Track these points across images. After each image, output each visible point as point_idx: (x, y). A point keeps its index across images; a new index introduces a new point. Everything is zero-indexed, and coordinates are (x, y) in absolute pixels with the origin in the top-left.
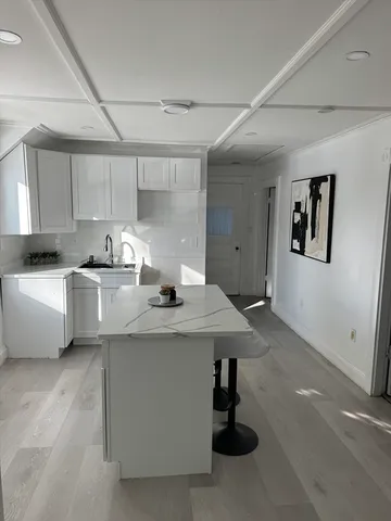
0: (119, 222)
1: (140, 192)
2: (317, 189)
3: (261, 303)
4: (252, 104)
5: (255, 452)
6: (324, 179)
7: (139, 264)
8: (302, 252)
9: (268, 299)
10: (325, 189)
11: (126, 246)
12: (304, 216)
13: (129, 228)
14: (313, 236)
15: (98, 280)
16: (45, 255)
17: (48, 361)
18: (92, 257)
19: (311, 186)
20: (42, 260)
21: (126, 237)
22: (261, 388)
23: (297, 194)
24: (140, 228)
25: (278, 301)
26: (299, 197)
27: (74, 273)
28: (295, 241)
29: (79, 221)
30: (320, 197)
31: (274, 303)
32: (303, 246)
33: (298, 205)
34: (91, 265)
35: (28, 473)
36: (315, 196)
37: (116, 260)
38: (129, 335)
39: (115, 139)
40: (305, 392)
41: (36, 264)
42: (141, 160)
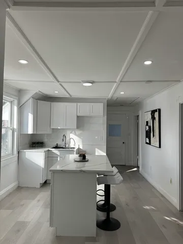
0: (69, 129)
1: (78, 117)
2: (154, 115)
3: (135, 169)
4: (117, 81)
5: (117, 230)
6: (156, 111)
7: (77, 147)
8: (150, 144)
9: (138, 167)
10: (156, 115)
11: (72, 140)
12: (150, 127)
13: (73, 132)
14: (153, 136)
15: (58, 154)
16: (38, 143)
17: (35, 188)
18: (57, 144)
19: (151, 114)
20: (37, 145)
21: (72, 136)
22: (127, 204)
24: (78, 132)
25: (142, 168)
26: (147, 119)
27: (49, 150)
28: (147, 139)
29: (53, 129)
30: (155, 118)
31: (140, 169)
32: (150, 141)
33: (147, 122)
34: (56, 147)
35: (19, 231)
36: (153, 118)
37: (67, 146)
38: (62, 170)
39: (68, 96)
40: (148, 207)
41: (34, 147)
42: (79, 104)
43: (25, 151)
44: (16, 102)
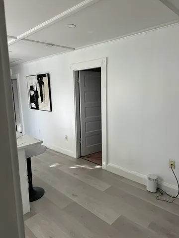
2: (41, 80)
4: (18, 37)
6: (44, 75)
8: (37, 108)
10: (45, 80)
12: (36, 92)
14: (42, 100)
19: (38, 78)
23: (30, 82)
26: (32, 83)
28: (33, 104)
30: (43, 83)
33: (32, 88)
36: (41, 83)
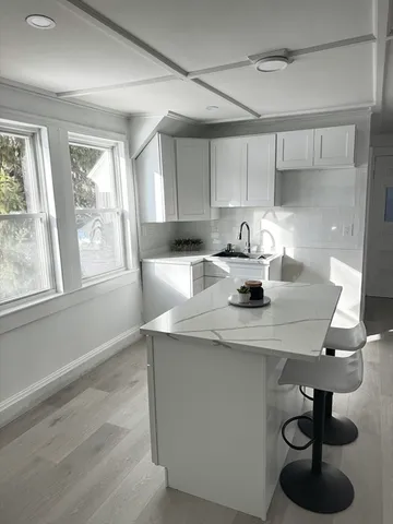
0: (259, 208)
1: (278, 172)
4: (374, 34)
7: (276, 254)
11: (265, 235)
13: (270, 214)
15: (227, 269)
16: (187, 242)
18: (230, 245)
20: (186, 247)
21: (267, 224)
24: (282, 215)
27: (205, 261)
37: (254, 249)
38: (169, 334)
41: (179, 250)
42: (281, 135)
43: (152, 261)
44: (122, 146)
